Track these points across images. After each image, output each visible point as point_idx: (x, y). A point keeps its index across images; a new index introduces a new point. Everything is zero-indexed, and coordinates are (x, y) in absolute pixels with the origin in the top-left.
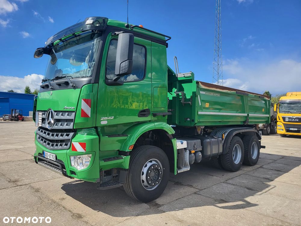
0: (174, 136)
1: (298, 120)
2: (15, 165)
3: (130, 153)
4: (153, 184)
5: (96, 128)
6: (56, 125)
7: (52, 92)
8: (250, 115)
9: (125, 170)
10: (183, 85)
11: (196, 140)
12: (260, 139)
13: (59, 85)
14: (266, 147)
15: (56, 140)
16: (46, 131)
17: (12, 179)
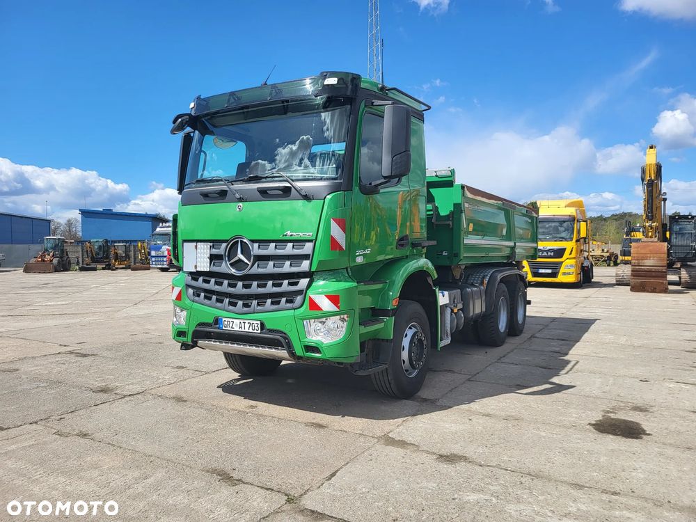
0: (436, 283)
1: (552, 254)
3: (394, 312)
4: (418, 366)
5: (347, 269)
6: (260, 266)
7: (241, 204)
8: (517, 244)
10: (433, 191)
11: (456, 289)
12: (526, 287)
13: (263, 192)
14: (532, 303)
16: (221, 280)
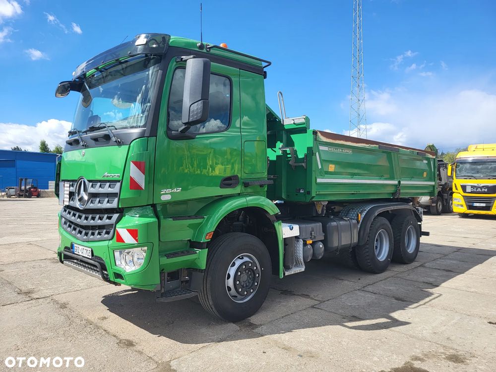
0: (278, 218)
1: (486, 190)
2: (28, 267)
3: (208, 245)
4: (246, 293)
5: (154, 206)
6: (92, 202)
7: (84, 151)
8: (402, 182)
9: (201, 271)
10: (293, 136)
11: (314, 223)
12: (420, 220)
13: (96, 139)
14: (430, 233)
15: (92, 226)
16: (75, 212)
17: (24, 289)
